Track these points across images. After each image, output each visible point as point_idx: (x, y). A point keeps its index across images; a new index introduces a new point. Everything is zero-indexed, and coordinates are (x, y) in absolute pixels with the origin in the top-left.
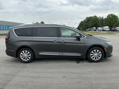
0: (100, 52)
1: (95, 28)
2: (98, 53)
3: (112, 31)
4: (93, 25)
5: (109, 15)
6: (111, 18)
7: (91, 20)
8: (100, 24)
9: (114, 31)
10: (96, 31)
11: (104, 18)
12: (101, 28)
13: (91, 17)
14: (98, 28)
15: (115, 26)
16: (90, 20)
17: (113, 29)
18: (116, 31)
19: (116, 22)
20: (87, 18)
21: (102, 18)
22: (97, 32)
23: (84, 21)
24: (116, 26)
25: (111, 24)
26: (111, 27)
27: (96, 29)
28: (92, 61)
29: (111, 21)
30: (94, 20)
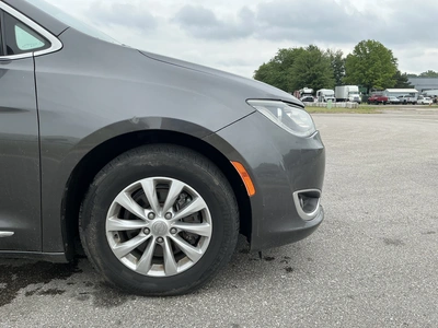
0: (199, 203)
1: (310, 91)
2: (177, 207)
3: (370, 102)
4: (302, 78)
5: (361, 44)
6: (368, 57)
7: (296, 60)
8: (327, 76)
9: (377, 102)
10: (311, 100)
11: (344, 56)
12: (331, 92)
13: (298, 52)
14: (322, 90)
15: (383, 86)
16: (292, 62)
17: (374, 95)
18: (384, 102)
19: (386, 70)
20: (283, 52)
21: (339, 57)
22: (314, 106)
23: (272, 63)
24: (385, 87)
25: (367, 76)
26: (367, 87)
27: (314, 94)
28: (121, 286)
29: (368, 68)
30: (308, 62)
